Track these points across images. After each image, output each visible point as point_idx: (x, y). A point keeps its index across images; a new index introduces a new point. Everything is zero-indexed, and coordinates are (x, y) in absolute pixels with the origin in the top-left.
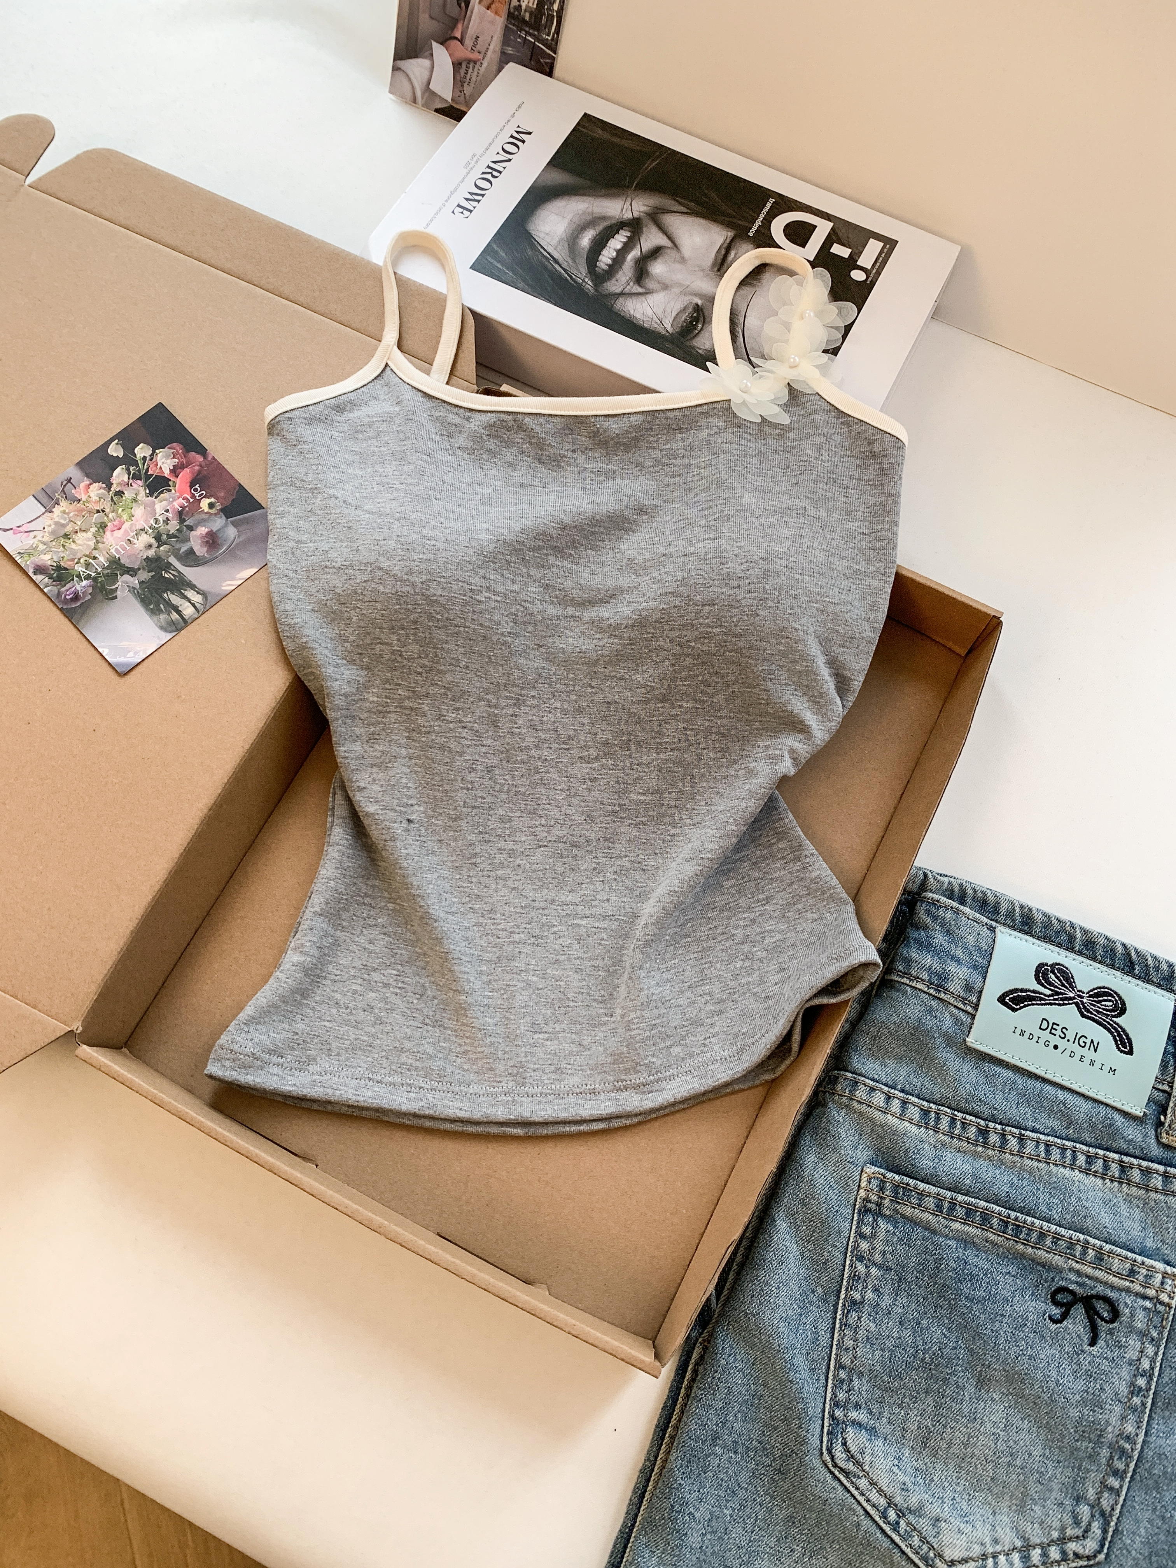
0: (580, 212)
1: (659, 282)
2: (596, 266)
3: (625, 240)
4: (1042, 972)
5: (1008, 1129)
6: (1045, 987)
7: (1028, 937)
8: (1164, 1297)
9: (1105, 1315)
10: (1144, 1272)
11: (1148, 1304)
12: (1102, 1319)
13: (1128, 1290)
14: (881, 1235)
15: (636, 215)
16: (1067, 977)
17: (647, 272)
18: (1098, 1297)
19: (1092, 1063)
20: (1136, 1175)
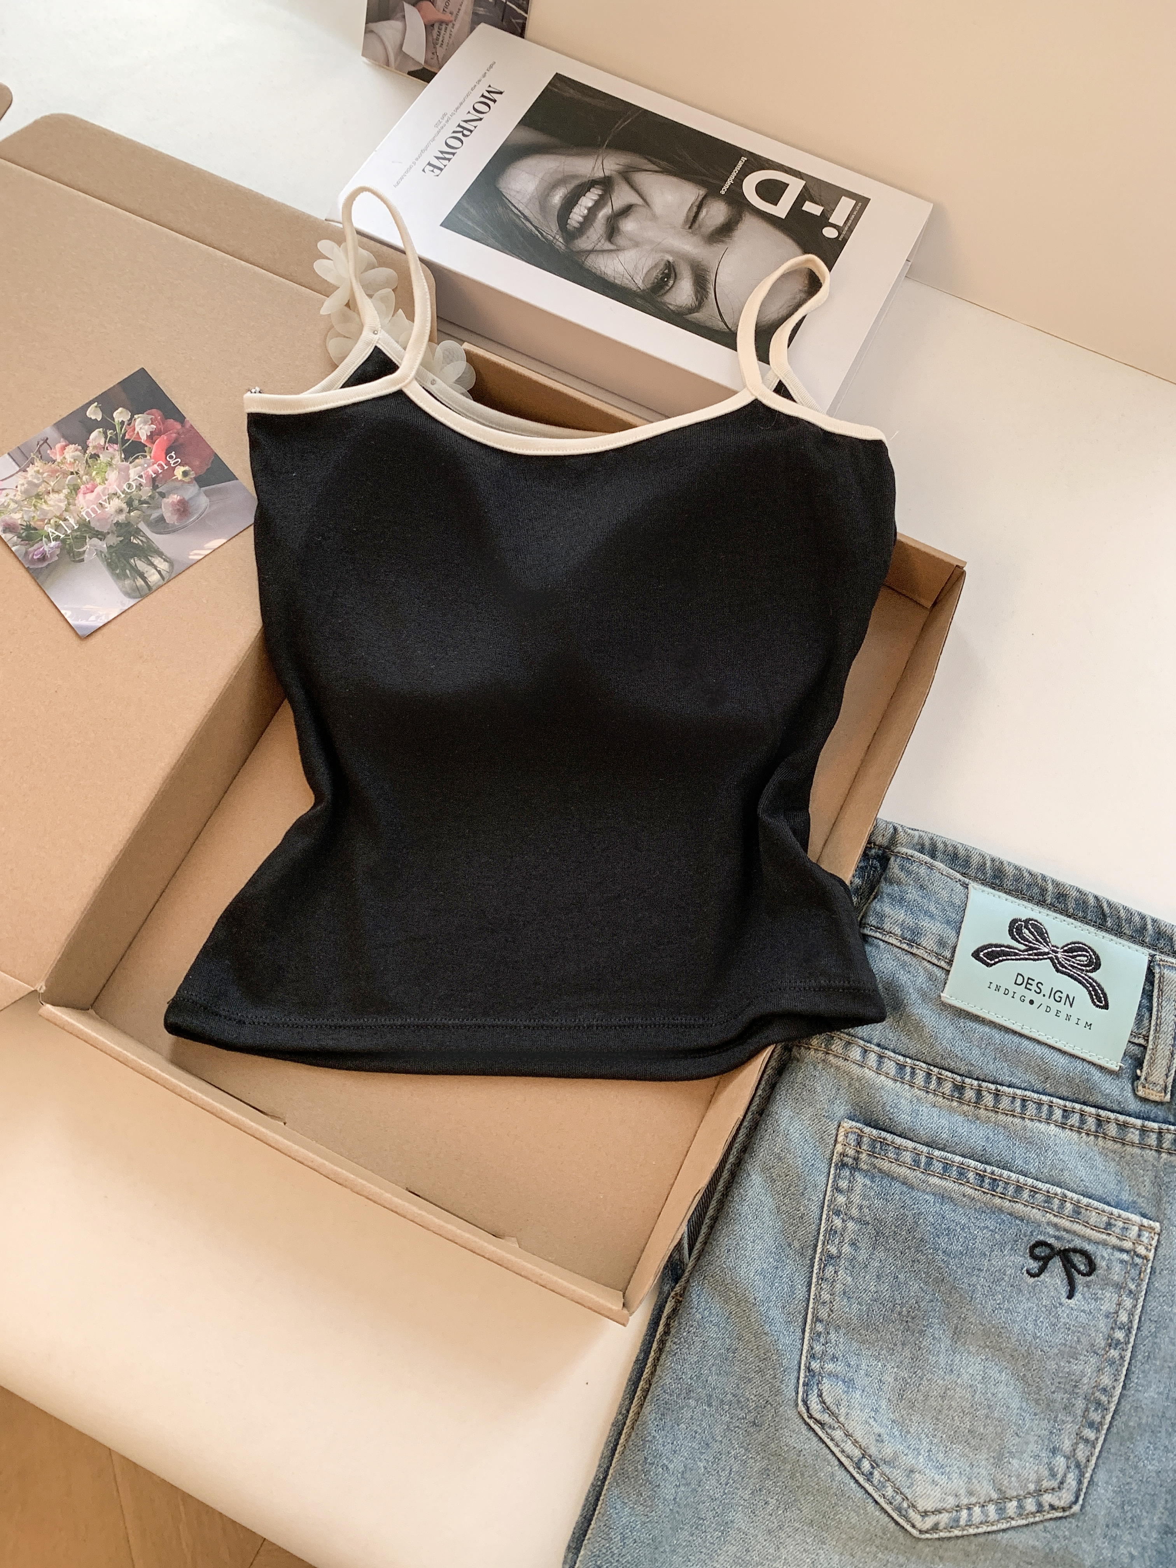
0: (551, 171)
1: (630, 240)
2: (567, 224)
3: (596, 198)
4: (1015, 928)
5: (984, 1084)
6: (1019, 942)
7: (1001, 893)
8: (1141, 1250)
9: (1082, 1268)
10: (1120, 1224)
11: (1125, 1257)
12: (1079, 1272)
13: (1105, 1244)
14: (858, 1188)
15: (607, 173)
16: (1041, 933)
17: (618, 229)
18: (1075, 1250)
19: (1068, 1017)
20: (1112, 1129)
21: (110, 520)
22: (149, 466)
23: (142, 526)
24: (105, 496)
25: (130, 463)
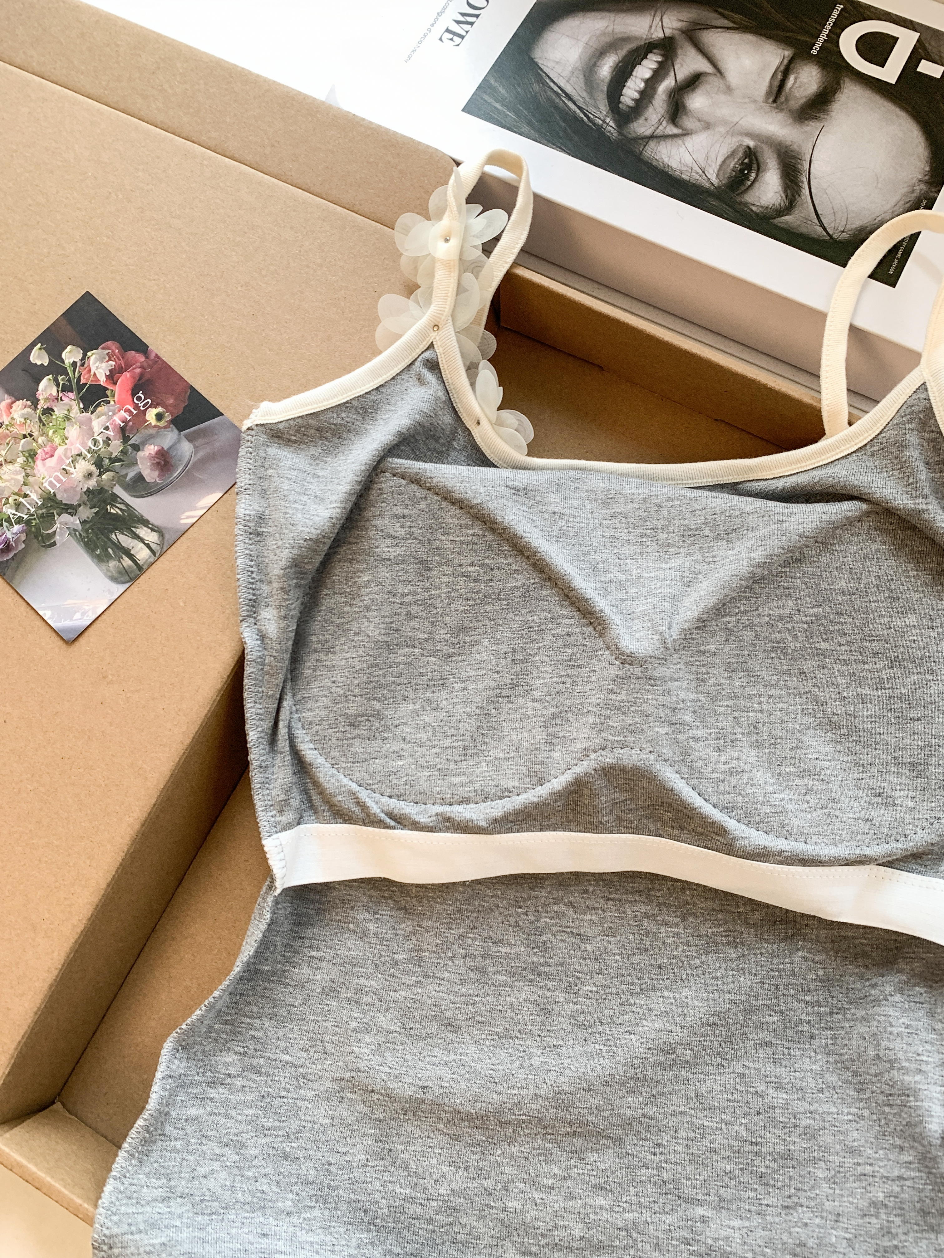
0: (598, 33)
1: (700, 123)
2: (622, 103)
3: (655, 66)
15: (668, 33)
17: (686, 107)
21: (78, 489)
22: (114, 414)
23: (118, 491)
24: (68, 459)
25: (92, 413)
